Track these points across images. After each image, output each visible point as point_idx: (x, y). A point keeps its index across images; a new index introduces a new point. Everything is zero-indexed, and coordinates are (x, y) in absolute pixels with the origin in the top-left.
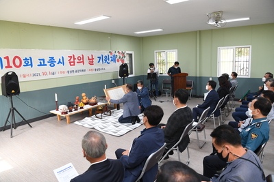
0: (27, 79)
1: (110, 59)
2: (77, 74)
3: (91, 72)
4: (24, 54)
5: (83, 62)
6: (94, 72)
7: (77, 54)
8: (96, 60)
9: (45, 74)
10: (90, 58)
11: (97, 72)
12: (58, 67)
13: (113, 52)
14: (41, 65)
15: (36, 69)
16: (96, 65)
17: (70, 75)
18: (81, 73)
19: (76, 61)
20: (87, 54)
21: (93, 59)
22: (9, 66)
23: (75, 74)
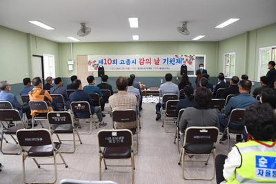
0: (113, 70)
1: (176, 61)
2: (145, 70)
3: (156, 70)
4: (113, 58)
5: (150, 63)
6: (159, 70)
7: (146, 57)
8: (161, 62)
9: (123, 68)
10: (157, 60)
11: (161, 70)
12: (132, 65)
13: (180, 56)
14: (121, 63)
15: (118, 65)
16: (161, 65)
17: (139, 70)
18: (147, 70)
19: (145, 62)
20: (154, 57)
21: (159, 60)
22: (105, 64)
23: (143, 70)
